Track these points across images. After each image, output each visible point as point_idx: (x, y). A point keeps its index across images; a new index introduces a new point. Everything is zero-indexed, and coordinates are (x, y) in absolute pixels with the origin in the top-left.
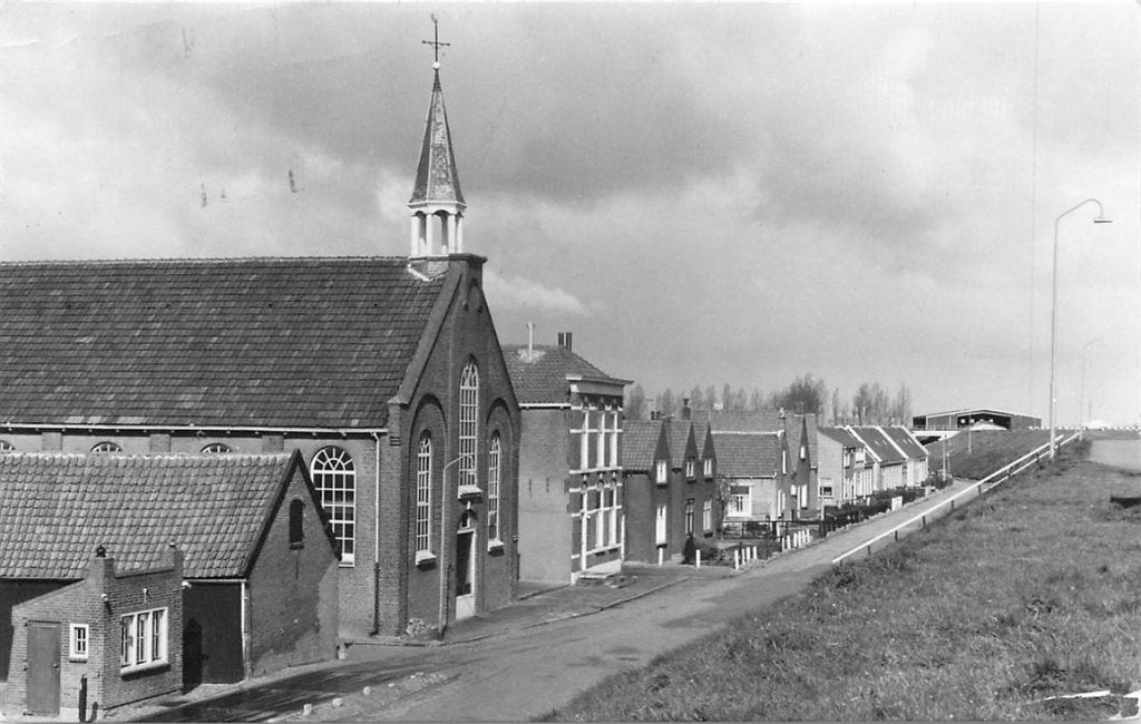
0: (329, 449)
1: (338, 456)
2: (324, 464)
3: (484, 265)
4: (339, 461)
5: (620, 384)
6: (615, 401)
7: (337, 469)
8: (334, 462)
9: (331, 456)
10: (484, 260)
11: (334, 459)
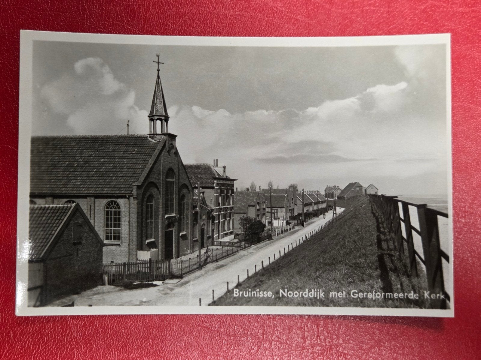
0: (112, 202)
1: (115, 204)
2: (110, 207)
3: (177, 138)
4: (115, 206)
5: (233, 180)
6: (231, 186)
7: (114, 209)
8: (113, 207)
9: (112, 204)
10: (176, 136)
11: (113, 205)
